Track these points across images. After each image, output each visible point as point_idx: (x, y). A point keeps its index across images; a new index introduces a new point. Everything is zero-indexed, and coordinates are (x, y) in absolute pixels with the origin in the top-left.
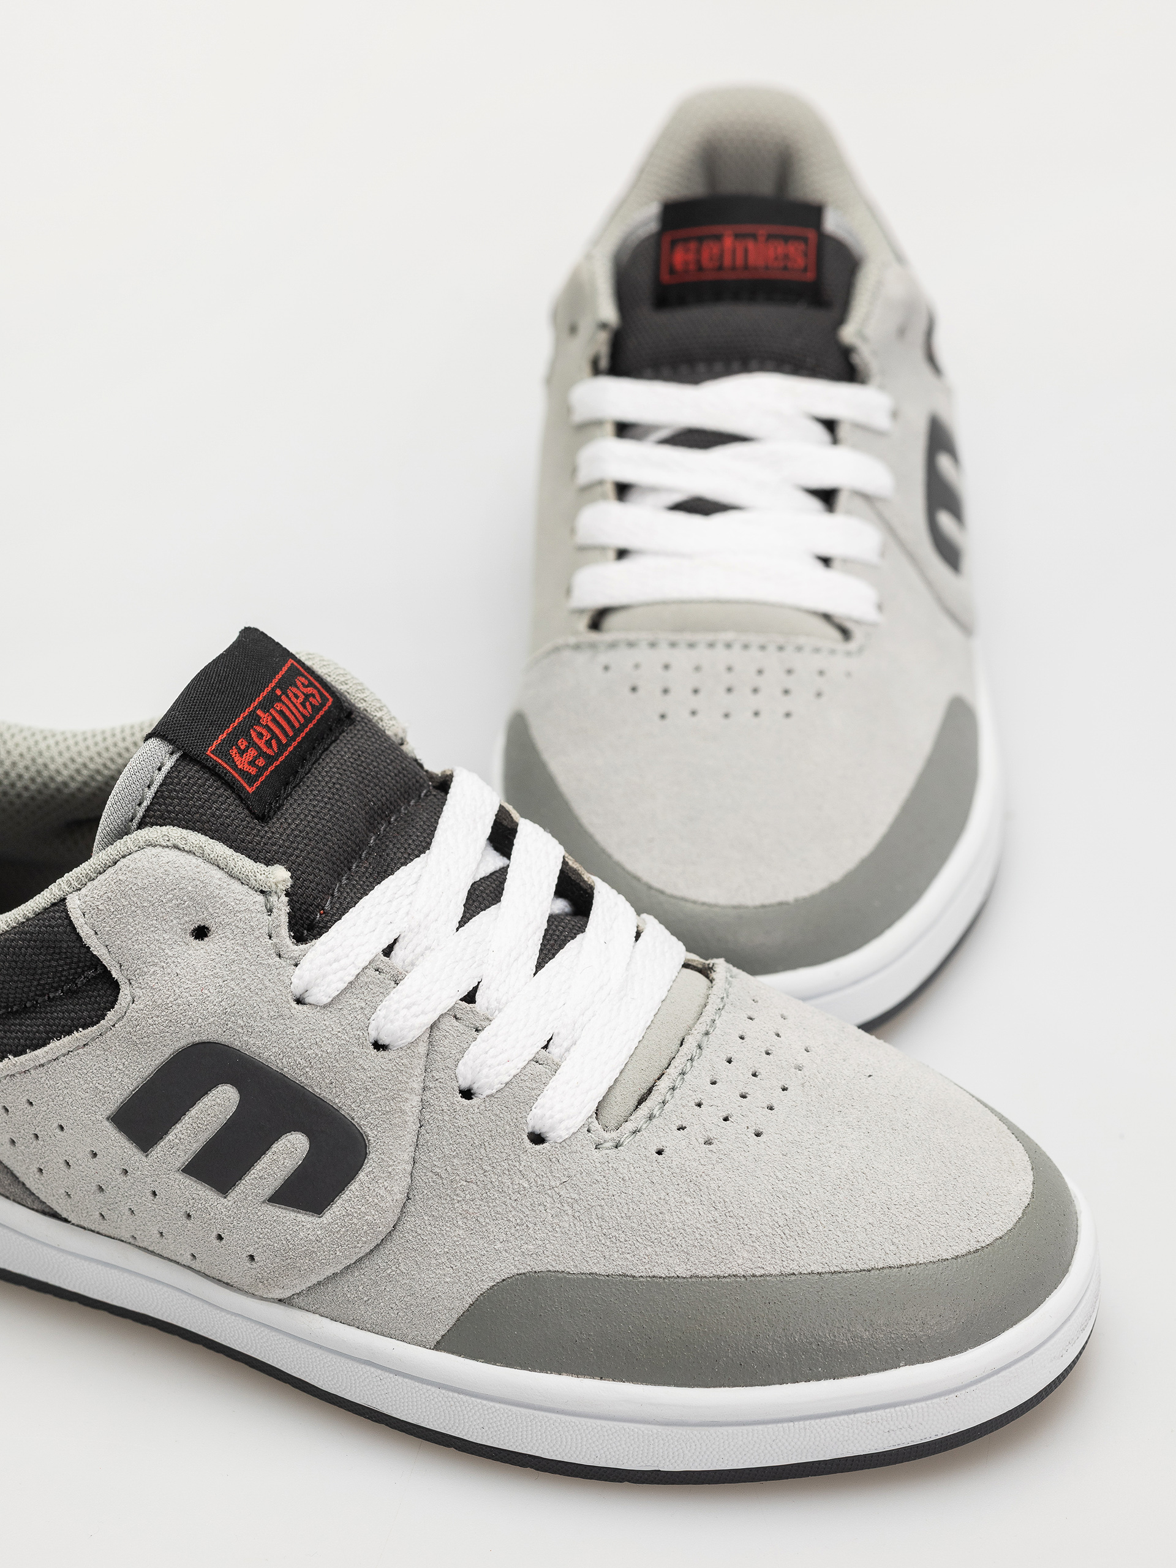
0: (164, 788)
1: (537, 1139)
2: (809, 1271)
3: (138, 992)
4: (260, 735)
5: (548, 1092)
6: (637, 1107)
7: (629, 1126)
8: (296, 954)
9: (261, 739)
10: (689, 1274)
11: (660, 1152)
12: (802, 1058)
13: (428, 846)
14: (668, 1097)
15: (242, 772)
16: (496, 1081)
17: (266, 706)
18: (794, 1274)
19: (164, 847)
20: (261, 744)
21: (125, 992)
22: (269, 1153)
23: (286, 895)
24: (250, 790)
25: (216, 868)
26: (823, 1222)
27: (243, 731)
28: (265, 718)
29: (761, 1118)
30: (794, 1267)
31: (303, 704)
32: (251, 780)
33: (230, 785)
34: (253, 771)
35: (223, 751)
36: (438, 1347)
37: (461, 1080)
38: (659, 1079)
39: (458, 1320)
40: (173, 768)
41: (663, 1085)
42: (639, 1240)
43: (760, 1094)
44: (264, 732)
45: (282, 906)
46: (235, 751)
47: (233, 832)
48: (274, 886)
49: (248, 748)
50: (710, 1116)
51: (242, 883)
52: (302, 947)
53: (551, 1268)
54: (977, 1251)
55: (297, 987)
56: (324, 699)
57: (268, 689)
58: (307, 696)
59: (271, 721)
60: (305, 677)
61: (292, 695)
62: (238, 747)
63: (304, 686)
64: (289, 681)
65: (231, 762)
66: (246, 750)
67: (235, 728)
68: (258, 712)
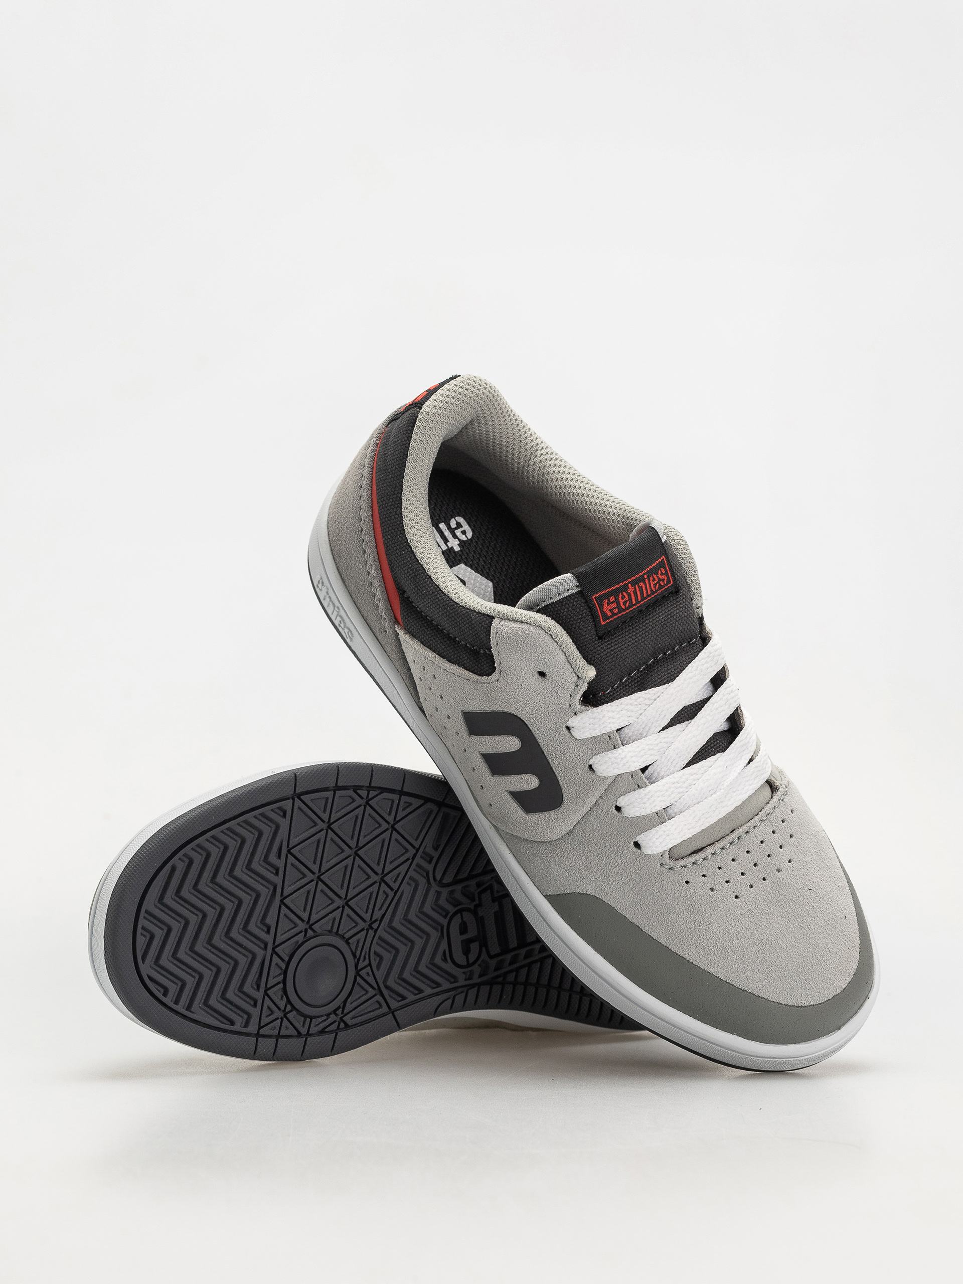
0: (565, 600)
1: (637, 845)
2: (717, 976)
3: (501, 679)
4: (623, 597)
5: (653, 831)
6: (691, 854)
7: (682, 863)
8: (577, 710)
9: (622, 599)
10: (665, 945)
11: (687, 882)
12: (785, 865)
13: (672, 680)
14: (709, 857)
15: (603, 613)
16: (633, 814)
17: (634, 583)
18: (710, 973)
19: (546, 632)
20: (621, 602)
21: (495, 676)
22: (520, 776)
23: (588, 683)
24: (603, 623)
25: (564, 654)
26: (738, 957)
27: (615, 593)
28: (631, 589)
29: (742, 890)
30: (711, 970)
31: (655, 585)
32: (606, 617)
33: (594, 617)
34: (609, 614)
35: (600, 600)
36: (546, 896)
37: (618, 803)
38: (709, 845)
39: (559, 894)
40: (573, 594)
41: (709, 850)
42: (654, 917)
43: (752, 876)
44: (627, 596)
45: (584, 687)
46: (607, 601)
47: (583, 639)
48: (584, 678)
49: (613, 602)
50: (722, 876)
51: (572, 667)
52: (583, 708)
53: (609, 903)
54: (798, 1007)
55: (569, 724)
56: (669, 582)
57: (641, 574)
58: (660, 580)
59: (633, 591)
60: (665, 568)
61: (651, 579)
62: (609, 600)
63: (662, 574)
64: (655, 571)
65: (601, 606)
66: (612, 603)
67: (613, 590)
68: (629, 585)
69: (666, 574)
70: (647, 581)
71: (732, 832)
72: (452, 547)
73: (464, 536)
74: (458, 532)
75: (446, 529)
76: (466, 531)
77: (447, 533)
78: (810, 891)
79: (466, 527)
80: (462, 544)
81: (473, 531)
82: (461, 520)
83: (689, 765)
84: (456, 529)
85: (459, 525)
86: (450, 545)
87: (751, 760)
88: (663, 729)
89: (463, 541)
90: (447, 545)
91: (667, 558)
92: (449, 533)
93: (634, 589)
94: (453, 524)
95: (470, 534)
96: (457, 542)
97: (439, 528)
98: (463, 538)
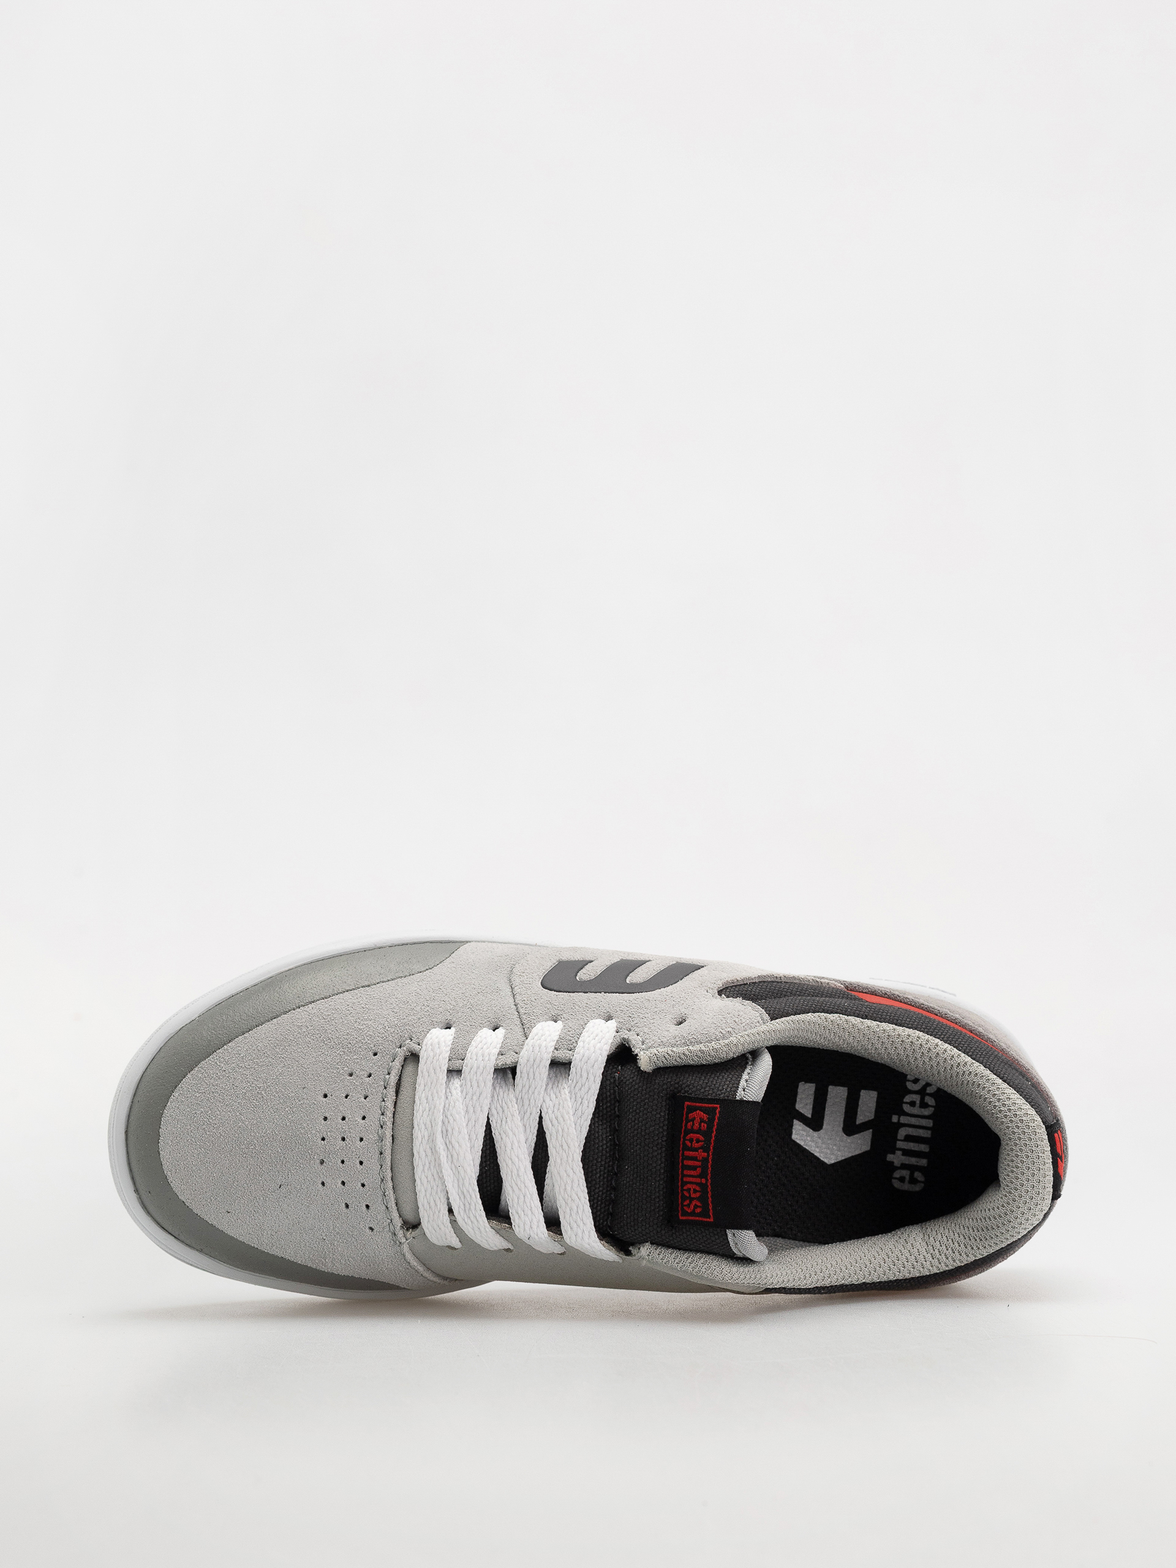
4: (698, 1141)
9: (697, 1139)
28: (701, 1155)
32: (689, 1109)
35: (711, 1114)
56: (685, 1213)
57: (709, 1177)
58: (692, 1199)
59: (697, 1157)
60: (699, 1215)
61: (698, 1188)
62: (705, 1122)
63: (696, 1206)
64: (703, 1199)
65: (704, 1110)
66: (700, 1125)
67: (712, 1132)
68: (706, 1154)
69: (693, 1213)
70: (698, 1180)
71: (393, 1136)
72: (894, 1153)
73: (898, 1176)
74: (905, 1173)
75: (918, 1164)
76: (902, 1184)
77: (913, 1161)
78: (279, 1186)
79: (906, 1187)
80: (891, 1167)
81: (898, 1190)
82: (917, 1188)
83: (488, 1126)
84: (912, 1175)
85: (913, 1181)
86: (899, 1153)
87: (450, 1211)
88: (541, 1118)
89: (894, 1171)
90: (900, 1149)
91: (707, 1225)
92: (911, 1163)
93: (698, 1158)
94: (918, 1175)
95: (896, 1184)
96: (897, 1163)
97: (924, 1158)
98: (897, 1174)
